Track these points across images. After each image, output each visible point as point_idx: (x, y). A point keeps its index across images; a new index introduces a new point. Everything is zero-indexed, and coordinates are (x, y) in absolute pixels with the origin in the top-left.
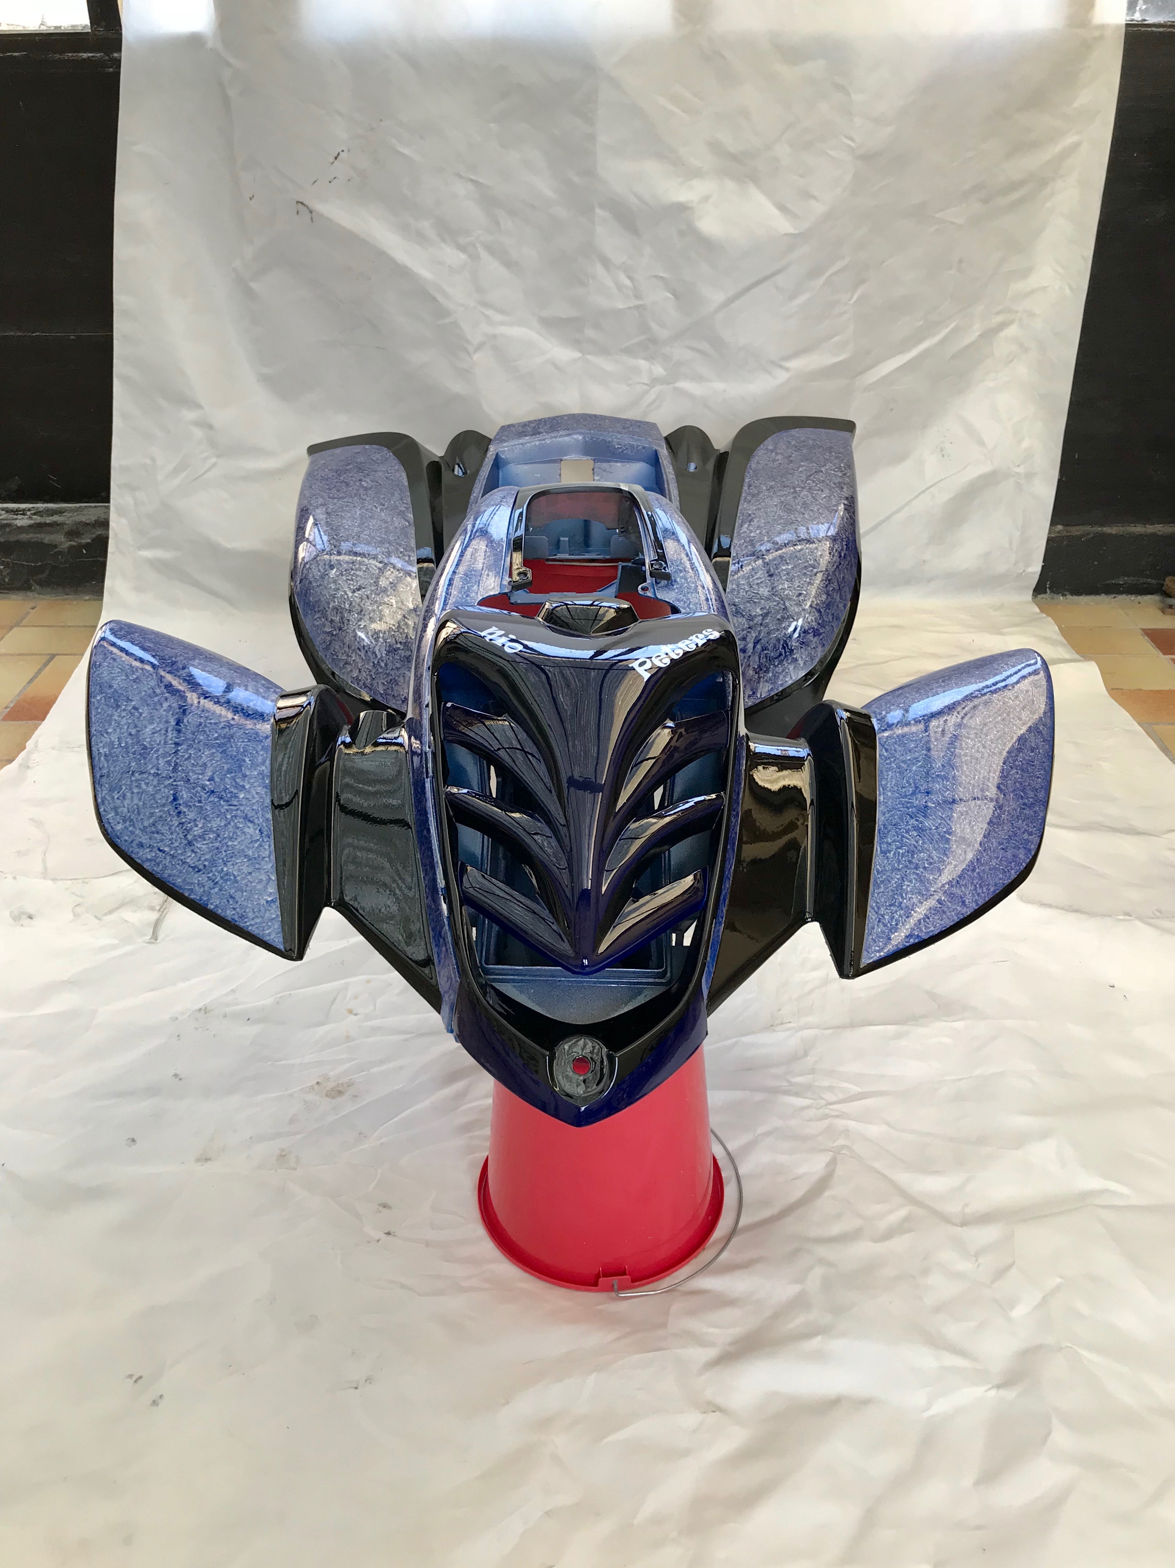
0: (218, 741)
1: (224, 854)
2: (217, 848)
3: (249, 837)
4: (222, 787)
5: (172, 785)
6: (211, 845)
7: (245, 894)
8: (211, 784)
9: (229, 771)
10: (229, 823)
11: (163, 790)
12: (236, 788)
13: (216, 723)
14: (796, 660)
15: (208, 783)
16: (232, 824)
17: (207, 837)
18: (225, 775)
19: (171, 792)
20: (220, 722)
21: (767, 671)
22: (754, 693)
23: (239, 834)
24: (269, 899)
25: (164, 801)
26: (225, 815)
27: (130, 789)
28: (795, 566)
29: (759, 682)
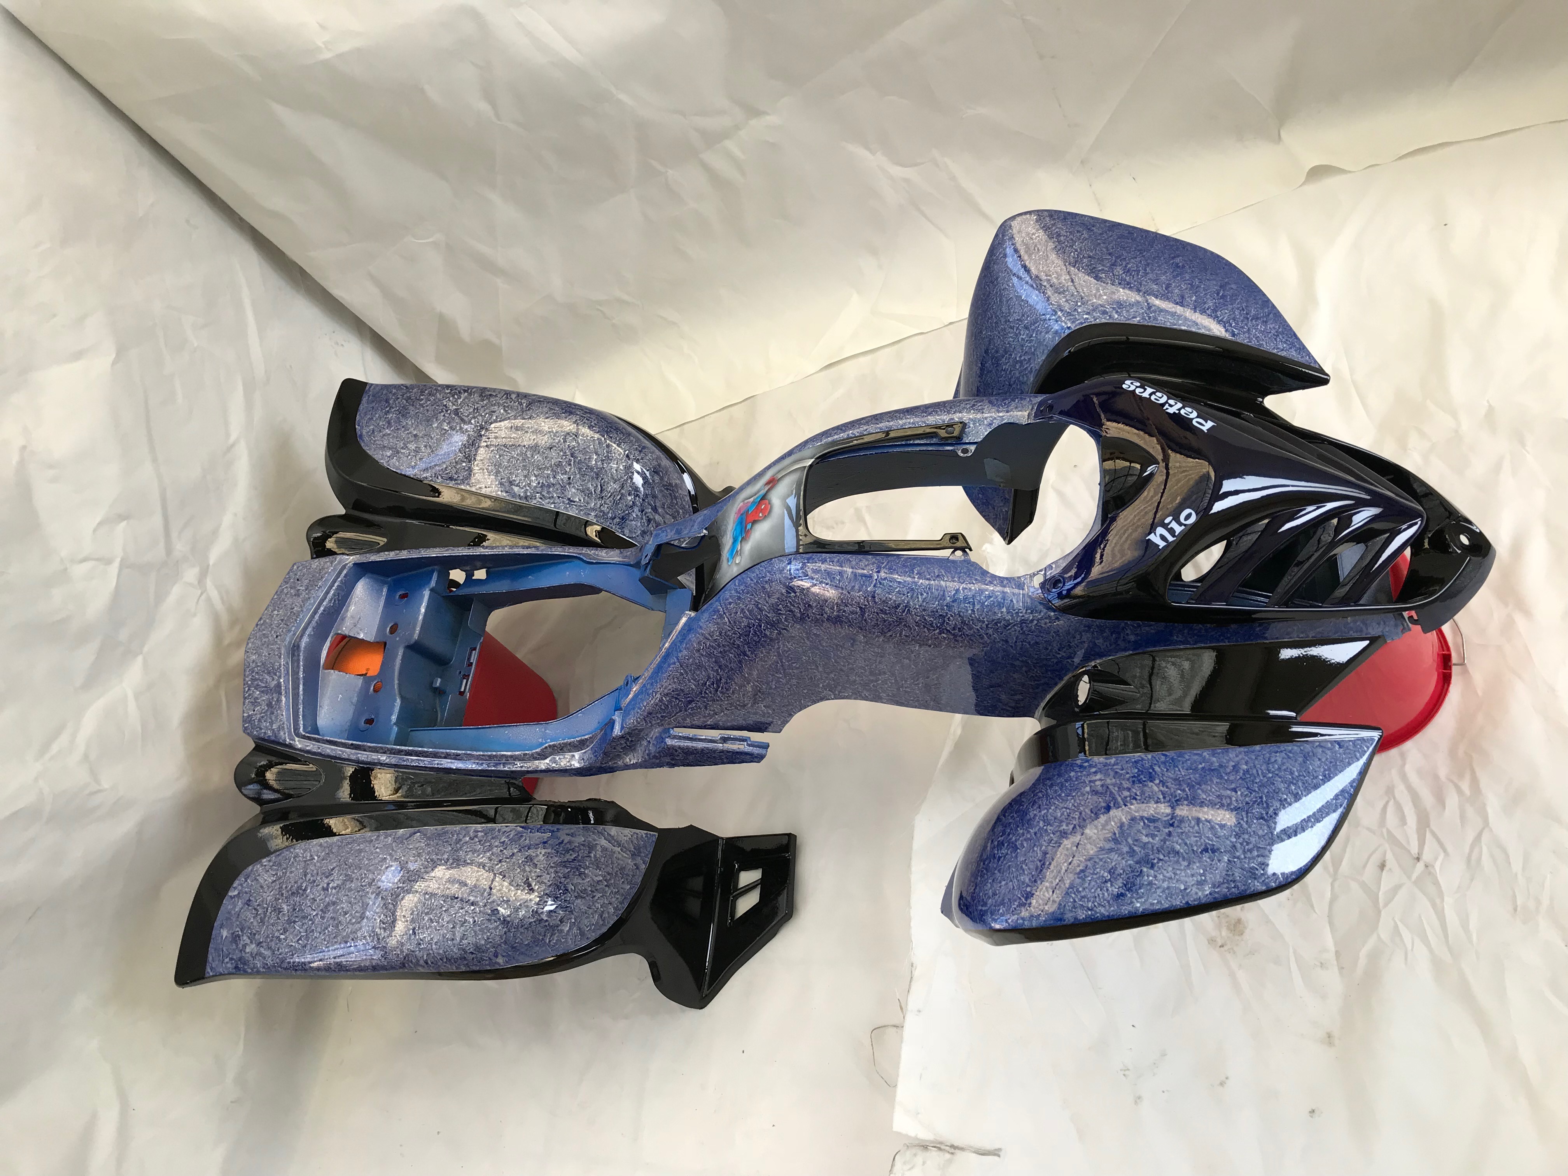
0: (1187, 789)
1: (1307, 778)
2: (1304, 783)
3: (1285, 761)
4: (1240, 781)
5: (1247, 821)
6: (1302, 788)
7: (1338, 764)
8: (1240, 790)
9: (1221, 778)
10: (1277, 775)
11: (1253, 829)
12: (1237, 772)
13: (1163, 794)
15: (1239, 793)
16: (1277, 772)
17: (1295, 792)
18: (1226, 780)
19: (1255, 821)
20: (1161, 791)
23: (1284, 767)
24: (1337, 746)
25: (1265, 827)
26: (1269, 778)
27: (1254, 858)
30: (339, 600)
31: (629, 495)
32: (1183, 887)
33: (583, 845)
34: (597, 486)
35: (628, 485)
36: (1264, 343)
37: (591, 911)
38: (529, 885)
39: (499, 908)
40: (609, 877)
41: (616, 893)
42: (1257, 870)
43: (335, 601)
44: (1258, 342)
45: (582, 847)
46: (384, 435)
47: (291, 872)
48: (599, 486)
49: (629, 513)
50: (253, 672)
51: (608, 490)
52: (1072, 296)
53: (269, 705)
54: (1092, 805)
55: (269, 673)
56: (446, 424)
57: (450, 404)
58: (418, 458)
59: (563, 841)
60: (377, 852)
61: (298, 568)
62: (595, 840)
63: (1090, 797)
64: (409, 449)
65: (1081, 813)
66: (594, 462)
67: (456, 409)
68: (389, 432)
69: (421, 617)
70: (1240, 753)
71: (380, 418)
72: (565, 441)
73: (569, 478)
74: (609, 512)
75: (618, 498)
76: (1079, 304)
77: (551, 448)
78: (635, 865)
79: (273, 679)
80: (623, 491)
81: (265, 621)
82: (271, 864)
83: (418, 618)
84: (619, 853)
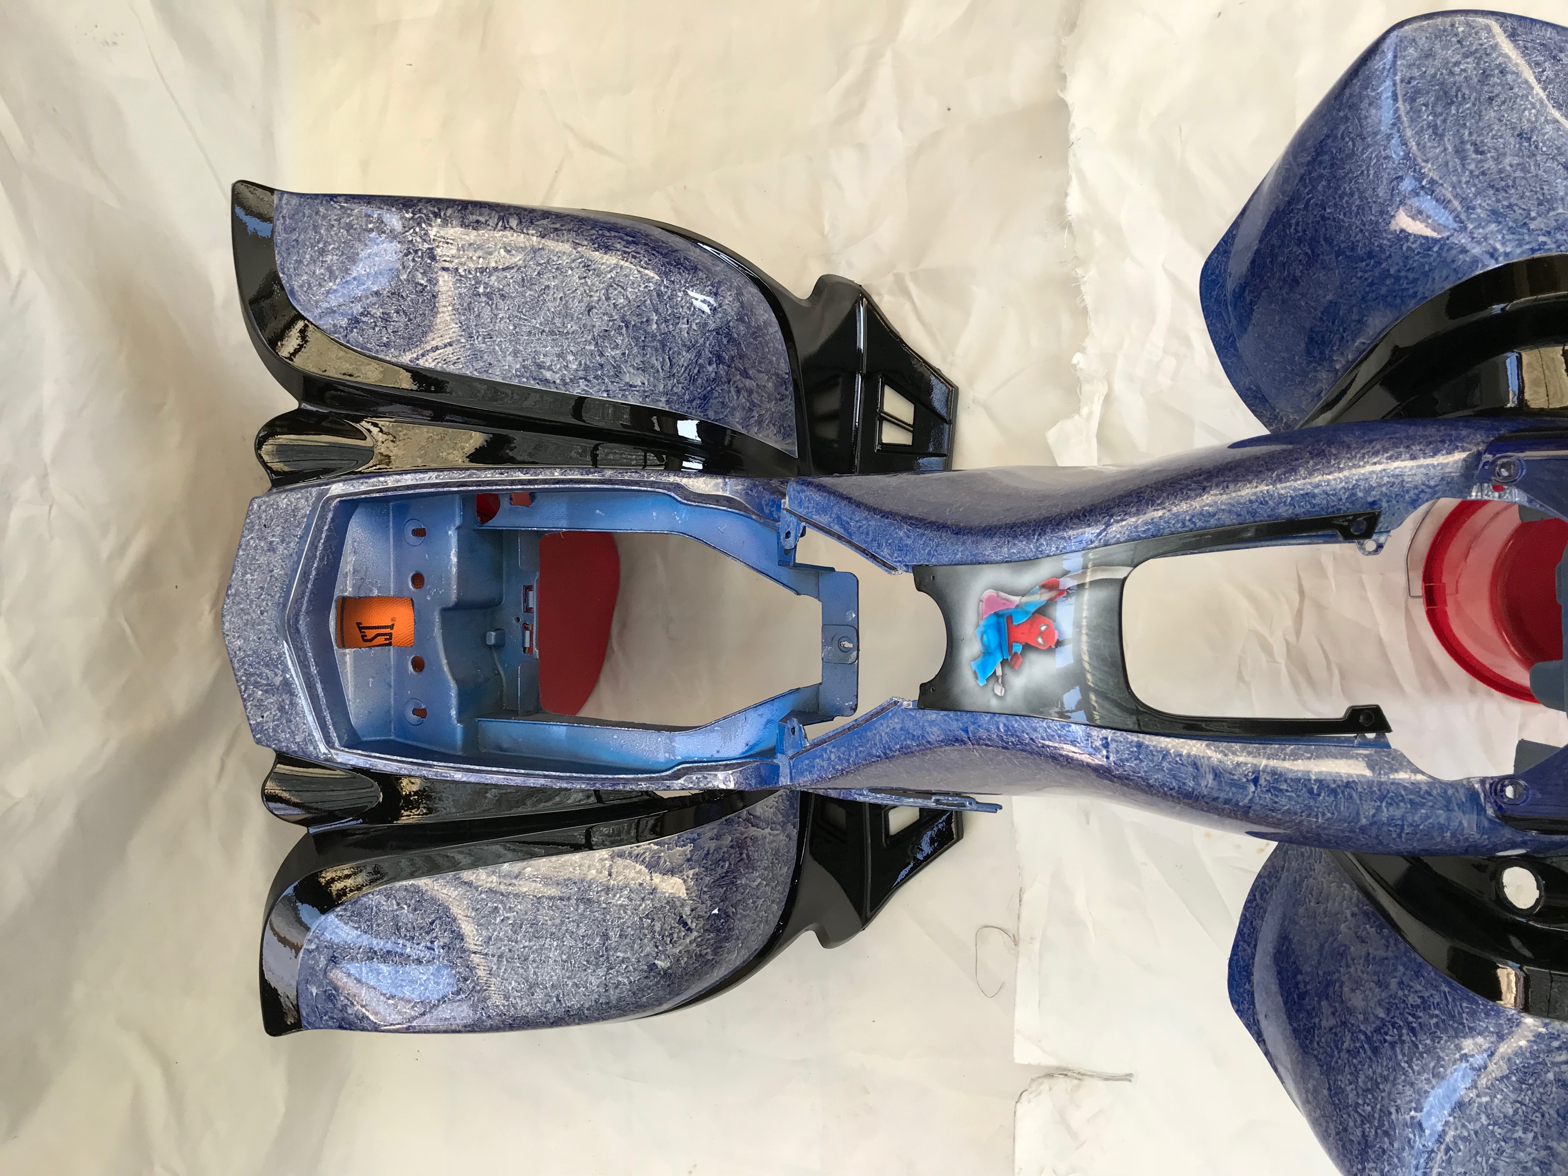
14: (764, 323)
21: (771, 363)
22: (785, 383)
28: (656, 311)
29: (778, 375)
30: (333, 554)
31: (710, 364)
33: (731, 847)
34: (664, 360)
35: (706, 350)
38: (685, 924)
39: (657, 962)
41: (776, 886)
43: (328, 557)
45: (732, 851)
46: (328, 292)
47: (378, 925)
48: (667, 360)
49: (712, 389)
50: (244, 663)
51: (681, 363)
53: (281, 709)
55: (267, 665)
56: (420, 276)
57: (419, 239)
58: (390, 331)
59: (708, 851)
60: (482, 899)
61: (260, 507)
62: (742, 834)
64: (372, 316)
66: (655, 326)
67: (431, 249)
68: (335, 287)
69: (454, 570)
71: (313, 261)
72: (608, 299)
73: (624, 354)
74: (685, 394)
75: (696, 371)
77: (589, 311)
78: (787, 837)
79: (276, 675)
80: (700, 361)
81: (237, 590)
82: (349, 914)
83: (450, 571)
84: (770, 834)
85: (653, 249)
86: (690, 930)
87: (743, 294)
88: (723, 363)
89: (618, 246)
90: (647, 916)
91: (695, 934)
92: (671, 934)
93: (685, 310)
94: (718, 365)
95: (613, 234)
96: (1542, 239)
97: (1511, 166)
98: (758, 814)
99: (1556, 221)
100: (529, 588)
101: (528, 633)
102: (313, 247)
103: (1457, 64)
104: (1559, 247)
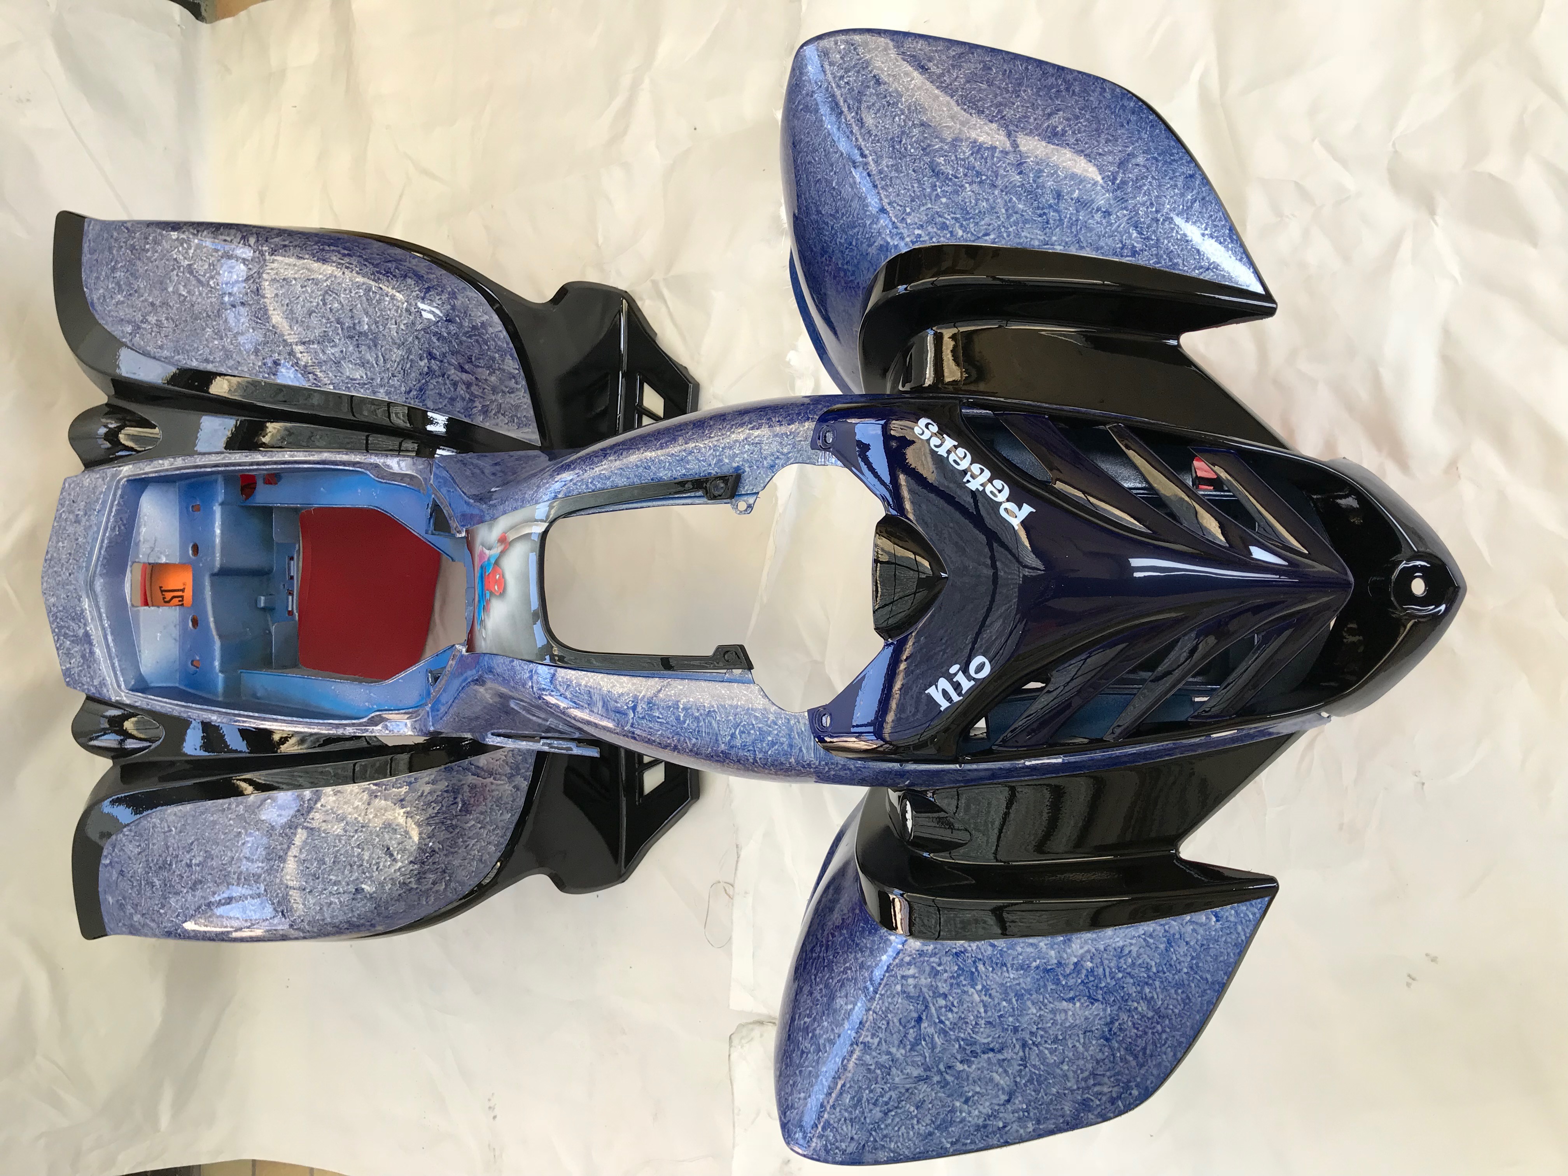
0: (1014, 1000)
1: (1168, 974)
2: (1162, 982)
3: (1142, 950)
4: (1081, 987)
5: (1084, 1043)
6: (1158, 990)
7: (1211, 946)
8: (1079, 1000)
9: (1057, 982)
10: (1129, 974)
11: (1091, 1053)
12: (1079, 972)
13: (985, 1006)
14: (483, 323)
15: (1078, 1004)
16: (1129, 970)
17: (1149, 996)
18: (1063, 986)
19: (1094, 1042)
20: (982, 1001)
21: (493, 359)
22: (514, 377)
23: (1140, 961)
24: (1214, 919)
25: (1106, 1049)
26: (1119, 979)
27: (1088, 1088)
28: (367, 314)
29: (504, 370)
30: (124, 525)
31: (421, 360)
32: (1001, 1125)
33: (447, 791)
34: (377, 357)
35: (416, 347)
36: (1180, 261)
37: (467, 861)
38: (391, 855)
39: (363, 886)
40: (482, 817)
41: (494, 830)
42: (1092, 1101)
43: (119, 528)
44: (1170, 260)
45: (445, 795)
46: (117, 303)
47: (154, 844)
48: (380, 356)
49: (426, 382)
50: (57, 617)
51: (393, 359)
52: (898, 195)
53: (83, 656)
54: (902, 1013)
55: (73, 619)
56: (182, 288)
57: (181, 257)
58: (163, 335)
59: (423, 793)
60: (231, 825)
61: (70, 485)
62: (460, 781)
63: (900, 1000)
64: (149, 323)
65: (888, 1023)
66: (366, 327)
67: (190, 265)
68: (122, 299)
69: (218, 540)
70: (1086, 942)
71: (107, 277)
72: (325, 304)
73: (342, 352)
74: (401, 386)
75: (408, 366)
76: (908, 210)
77: (310, 315)
78: (514, 787)
79: (80, 628)
80: (411, 357)
81: (52, 556)
82: (133, 834)
83: (214, 541)
84: (492, 783)
85: (366, 260)
86: (395, 860)
87: (456, 298)
88: (435, 359)
89: (334, 259)
90: (358, 846)
91: (400, 864)
92: (378, 863)
93: (393, 312)
94: (429, 360)
95: (332, 248)
96: (917, 232)
97: (887, 167)
98: (481, 765)
99: (927, 215)
100: (292, 558)
101: (290, 597)
102: (107, 265)
103: (842, 78)
104: (931, 238)
